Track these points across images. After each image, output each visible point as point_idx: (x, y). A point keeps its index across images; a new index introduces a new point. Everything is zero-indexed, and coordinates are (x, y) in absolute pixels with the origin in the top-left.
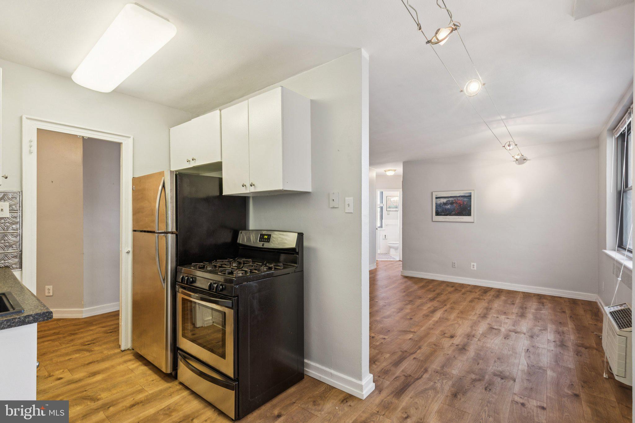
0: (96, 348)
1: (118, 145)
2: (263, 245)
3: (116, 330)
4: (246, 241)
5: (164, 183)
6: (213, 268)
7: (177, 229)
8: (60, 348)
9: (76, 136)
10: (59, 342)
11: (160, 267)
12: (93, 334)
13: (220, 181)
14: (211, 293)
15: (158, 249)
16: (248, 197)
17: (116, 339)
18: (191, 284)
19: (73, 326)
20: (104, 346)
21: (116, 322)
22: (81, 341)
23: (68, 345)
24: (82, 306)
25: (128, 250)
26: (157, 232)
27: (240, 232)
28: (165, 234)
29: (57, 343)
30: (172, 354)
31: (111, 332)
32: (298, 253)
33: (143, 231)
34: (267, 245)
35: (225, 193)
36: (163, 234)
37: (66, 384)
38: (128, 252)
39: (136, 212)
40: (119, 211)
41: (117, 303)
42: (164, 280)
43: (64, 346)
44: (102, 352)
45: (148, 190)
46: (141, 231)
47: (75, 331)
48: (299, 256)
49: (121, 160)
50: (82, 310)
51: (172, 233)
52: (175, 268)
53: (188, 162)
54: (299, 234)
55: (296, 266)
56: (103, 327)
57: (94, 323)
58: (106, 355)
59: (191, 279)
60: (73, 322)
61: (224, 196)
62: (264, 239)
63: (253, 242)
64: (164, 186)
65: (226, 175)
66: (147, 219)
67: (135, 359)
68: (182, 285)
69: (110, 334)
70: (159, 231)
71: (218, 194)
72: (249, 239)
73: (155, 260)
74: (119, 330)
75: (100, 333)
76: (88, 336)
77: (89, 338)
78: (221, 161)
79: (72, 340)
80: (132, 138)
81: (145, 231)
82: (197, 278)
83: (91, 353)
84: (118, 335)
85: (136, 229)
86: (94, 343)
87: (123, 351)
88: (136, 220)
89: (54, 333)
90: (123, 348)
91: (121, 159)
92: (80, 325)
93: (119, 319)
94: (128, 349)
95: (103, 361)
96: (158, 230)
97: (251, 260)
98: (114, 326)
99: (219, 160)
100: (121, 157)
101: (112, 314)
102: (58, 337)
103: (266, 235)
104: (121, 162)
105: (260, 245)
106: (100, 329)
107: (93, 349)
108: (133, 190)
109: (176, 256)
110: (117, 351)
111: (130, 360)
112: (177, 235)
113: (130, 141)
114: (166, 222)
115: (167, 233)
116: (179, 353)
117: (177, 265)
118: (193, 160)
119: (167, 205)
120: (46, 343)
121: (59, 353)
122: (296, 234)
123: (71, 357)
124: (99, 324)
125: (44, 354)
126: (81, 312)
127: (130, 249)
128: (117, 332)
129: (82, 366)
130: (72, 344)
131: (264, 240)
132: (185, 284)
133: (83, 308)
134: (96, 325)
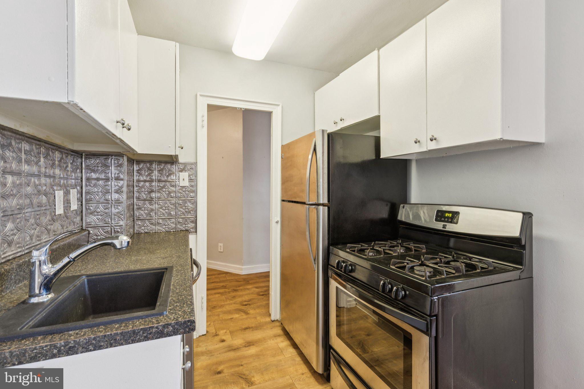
0: (251, 311)
1: (269, 114)
2: (444, 226)
3: (266, 294)
4: (412, 218)
5: (315, 146)
6: (374, 254)
7: (329, 201)
8: (226, 303)
9: (236, 108)
10: (225, 296)
11: (311, 245)
12: (249, 294)
13: (377, 141)
14: (385, 297)
15: (309, 224)
16: (410, 160)
17: (266, 304)
18: (349, 274)
19: (236, 281)
20: (258, 311)
21: (266, 284)
22: (240, 300)
23: (231, 302)
24: (243, 264)
25: (277, 219)
26: (308, 203)
27: (402, 205)
28: (316, 206)
29: (223, 297)
30: (323, 351)
31: (263, 295)
32: (523, 247)
33: (290, 201)
34: (451, 227)
35: (384, 155)
36: (314, 206)
37: (227, 349)
38: (277, 222)
39: (285, 181)
40: (270, 181)
41: (267, 265)
42: (315, 260)
43: (228, 302)
44: (255, 318)
45: (297, 156)
46: (289, 201)
47: (237, 287)
48: (526, 252)
49: (271, 130)
50: (242, 268)
51: (323, 205)
52: (326, 247)
53: (335, 124)
54: (524, 214)
55: (521, 269)
56: (257, 288)
57: (250, 282)
58: (259, 322)
59: (350, 267)
60: (236, 278)
61: (382, 159)
62: (445, 217)
63: (425, 221)
64: (315, 150)
65: (384, 133)
66: (296, 188)
67: (283, 335)
68: (336, 271)
69: (263, 297)
70: (310, 203)
71: (374, 157)
72: (417, 216)
73: (305, 235)
74: (269, 294)
75: (254, 294)
76: (246, 294)
77: (246, 298)
78: (379, 114)
79: (234, 297)
80: (281, 106)
81: (292, 202)
82: (357, 266)
83: (247, 316)
84: (269, 300)
85: (285, 199)
86: (250, 305)
87: (273, 321)
88: (284, 190)
89: (223, 286)
90: (273, 318)
91: (271, 128)
92: (240, 281)
93: (269, 281)
94: (277, 320)
95: (256, 330)
96: (309, 201)
97: (424, 246)
98: (265, 289)
99: (376, 114)
100: (271, 126)
101: (263, 274)
102: (225, 291)
103: (449, 212)
104: (271, 131)
105: (439, 226)
106: (255, 289)
107: (249, 312)
108: (282, 158)
109: (328, 233)
110: (268, 319)
111: (279, 336)
112: (329, 208)
113: (279, 108)
114: (317, 192)
115: (318, 205)
116: (331, 352)
117: (329, 245)
118: (341, 120)
119: (318, 172)
120: (217, 296)
121: (224, 309)
122: (521, 215)
123: (232, 317)
124: (254, 283)
125: (214, 307)
126: (241, 269)
127: (279, 218)
128: (268, 296)
129: (240, 330)
130: (234, 301)
131: (446, 219)
132: (341, 271)
133: (243, 266)
134: (251, 284)
